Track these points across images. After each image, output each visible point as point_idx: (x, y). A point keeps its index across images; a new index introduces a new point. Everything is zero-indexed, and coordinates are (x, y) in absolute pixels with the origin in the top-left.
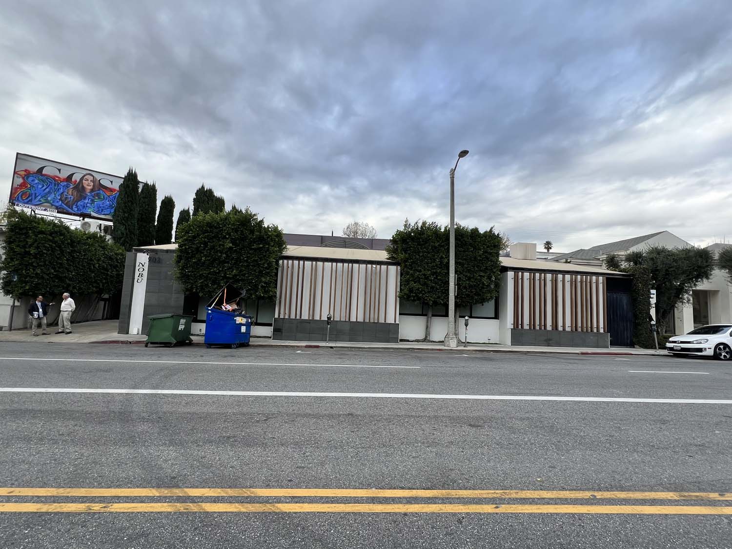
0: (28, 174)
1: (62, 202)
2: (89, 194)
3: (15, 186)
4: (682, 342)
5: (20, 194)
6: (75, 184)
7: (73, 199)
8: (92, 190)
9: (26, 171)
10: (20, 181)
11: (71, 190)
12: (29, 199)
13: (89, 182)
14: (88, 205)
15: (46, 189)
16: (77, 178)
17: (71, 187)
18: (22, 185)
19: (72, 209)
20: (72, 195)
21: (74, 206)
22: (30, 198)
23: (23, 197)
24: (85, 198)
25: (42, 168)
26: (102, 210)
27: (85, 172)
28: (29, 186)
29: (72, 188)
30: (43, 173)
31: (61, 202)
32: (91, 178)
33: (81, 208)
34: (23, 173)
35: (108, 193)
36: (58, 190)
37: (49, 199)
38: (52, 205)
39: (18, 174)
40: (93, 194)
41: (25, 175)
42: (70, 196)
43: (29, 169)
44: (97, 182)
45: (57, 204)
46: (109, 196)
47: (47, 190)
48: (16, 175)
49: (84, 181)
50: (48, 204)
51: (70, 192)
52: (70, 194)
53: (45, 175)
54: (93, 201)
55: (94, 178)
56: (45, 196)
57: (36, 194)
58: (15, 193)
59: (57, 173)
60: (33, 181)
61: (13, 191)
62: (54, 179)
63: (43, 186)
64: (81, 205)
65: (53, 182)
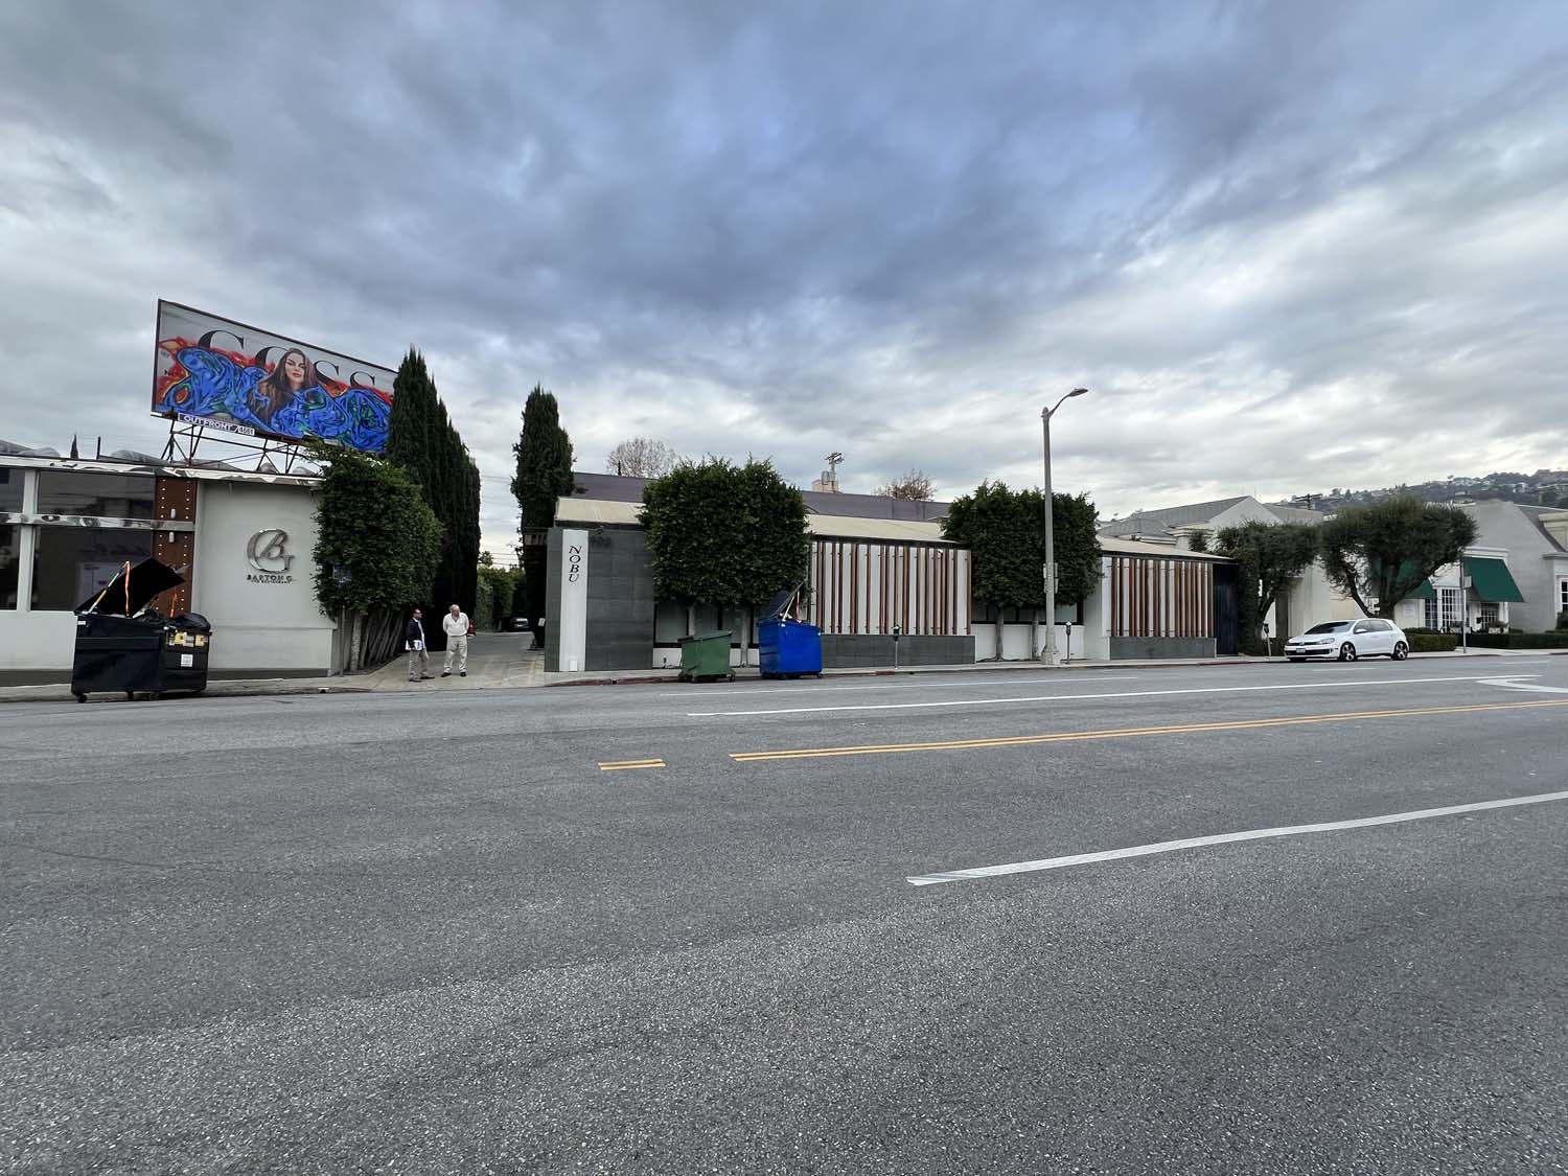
0: (182, 349)
1: (252, 411)
2: (297, 393)
3: (161, 373)
4: (1306, 644)
5: (172, 393)
6: (272, 371)
7: (271, 405)
8: (303, 386)
9: (178, 340)
10: (168, 363)
11: (265, 384)
12: (188, 404)
13: (297, 368)
14: (298, 416)
15: (220, 380)
16: (273, 358)
17: (265, 378)
18: (175, 372)
19: (269, 425)
20: (268, 395)
21: (273, 420)
22: (191, 401)
23: (178, 398)
24: (291, 404)
25: (210, 334)
26: (324, 428)
27: (289, 346)
28: (187, 375)
29: (266, 381)
30: (212, 345)
31: (248, 410)
32: (298, 359)
33: (286, 423)
34: (173, 345)
35: (333, 393)
36: (242, 384)
37: (226, 402)
38: (233, 417)
39: (163, 347)
40: (305, 393)
41: (178, 351)
42: (263, 398)
43: (183, 337)
44: (312, 368)
45: (242, 415)
46: (334, 399)
47: (222, 383)
48: (160, 349)
49: (287, 366)
50: (226, 415)
51: (264, 390)
52: (265, 396)
53: (214, 351)
54: (305, 408)
55: (304, 360)
56: (218, 396)
57: (201, 392)
58: (162, 389)
59: (236, 347)
60: (194, 363)
61: (158, 386)
62: (233, 360)
63: (213, 377)
64: (285, 417)
65: (230, 365)
